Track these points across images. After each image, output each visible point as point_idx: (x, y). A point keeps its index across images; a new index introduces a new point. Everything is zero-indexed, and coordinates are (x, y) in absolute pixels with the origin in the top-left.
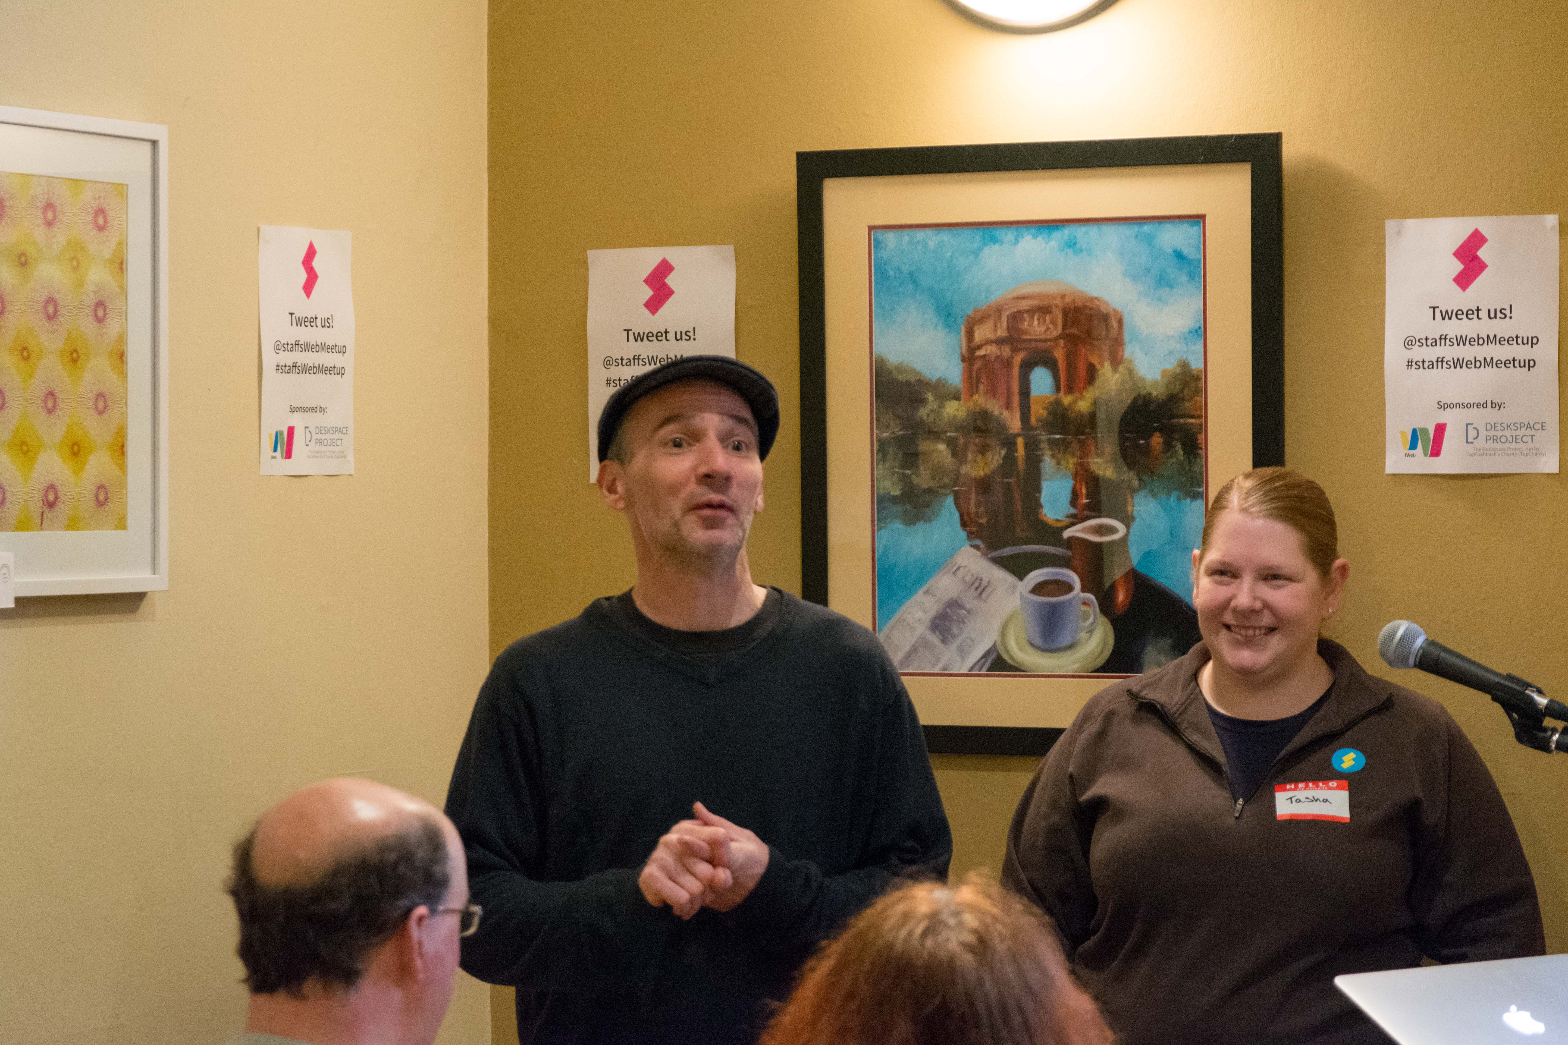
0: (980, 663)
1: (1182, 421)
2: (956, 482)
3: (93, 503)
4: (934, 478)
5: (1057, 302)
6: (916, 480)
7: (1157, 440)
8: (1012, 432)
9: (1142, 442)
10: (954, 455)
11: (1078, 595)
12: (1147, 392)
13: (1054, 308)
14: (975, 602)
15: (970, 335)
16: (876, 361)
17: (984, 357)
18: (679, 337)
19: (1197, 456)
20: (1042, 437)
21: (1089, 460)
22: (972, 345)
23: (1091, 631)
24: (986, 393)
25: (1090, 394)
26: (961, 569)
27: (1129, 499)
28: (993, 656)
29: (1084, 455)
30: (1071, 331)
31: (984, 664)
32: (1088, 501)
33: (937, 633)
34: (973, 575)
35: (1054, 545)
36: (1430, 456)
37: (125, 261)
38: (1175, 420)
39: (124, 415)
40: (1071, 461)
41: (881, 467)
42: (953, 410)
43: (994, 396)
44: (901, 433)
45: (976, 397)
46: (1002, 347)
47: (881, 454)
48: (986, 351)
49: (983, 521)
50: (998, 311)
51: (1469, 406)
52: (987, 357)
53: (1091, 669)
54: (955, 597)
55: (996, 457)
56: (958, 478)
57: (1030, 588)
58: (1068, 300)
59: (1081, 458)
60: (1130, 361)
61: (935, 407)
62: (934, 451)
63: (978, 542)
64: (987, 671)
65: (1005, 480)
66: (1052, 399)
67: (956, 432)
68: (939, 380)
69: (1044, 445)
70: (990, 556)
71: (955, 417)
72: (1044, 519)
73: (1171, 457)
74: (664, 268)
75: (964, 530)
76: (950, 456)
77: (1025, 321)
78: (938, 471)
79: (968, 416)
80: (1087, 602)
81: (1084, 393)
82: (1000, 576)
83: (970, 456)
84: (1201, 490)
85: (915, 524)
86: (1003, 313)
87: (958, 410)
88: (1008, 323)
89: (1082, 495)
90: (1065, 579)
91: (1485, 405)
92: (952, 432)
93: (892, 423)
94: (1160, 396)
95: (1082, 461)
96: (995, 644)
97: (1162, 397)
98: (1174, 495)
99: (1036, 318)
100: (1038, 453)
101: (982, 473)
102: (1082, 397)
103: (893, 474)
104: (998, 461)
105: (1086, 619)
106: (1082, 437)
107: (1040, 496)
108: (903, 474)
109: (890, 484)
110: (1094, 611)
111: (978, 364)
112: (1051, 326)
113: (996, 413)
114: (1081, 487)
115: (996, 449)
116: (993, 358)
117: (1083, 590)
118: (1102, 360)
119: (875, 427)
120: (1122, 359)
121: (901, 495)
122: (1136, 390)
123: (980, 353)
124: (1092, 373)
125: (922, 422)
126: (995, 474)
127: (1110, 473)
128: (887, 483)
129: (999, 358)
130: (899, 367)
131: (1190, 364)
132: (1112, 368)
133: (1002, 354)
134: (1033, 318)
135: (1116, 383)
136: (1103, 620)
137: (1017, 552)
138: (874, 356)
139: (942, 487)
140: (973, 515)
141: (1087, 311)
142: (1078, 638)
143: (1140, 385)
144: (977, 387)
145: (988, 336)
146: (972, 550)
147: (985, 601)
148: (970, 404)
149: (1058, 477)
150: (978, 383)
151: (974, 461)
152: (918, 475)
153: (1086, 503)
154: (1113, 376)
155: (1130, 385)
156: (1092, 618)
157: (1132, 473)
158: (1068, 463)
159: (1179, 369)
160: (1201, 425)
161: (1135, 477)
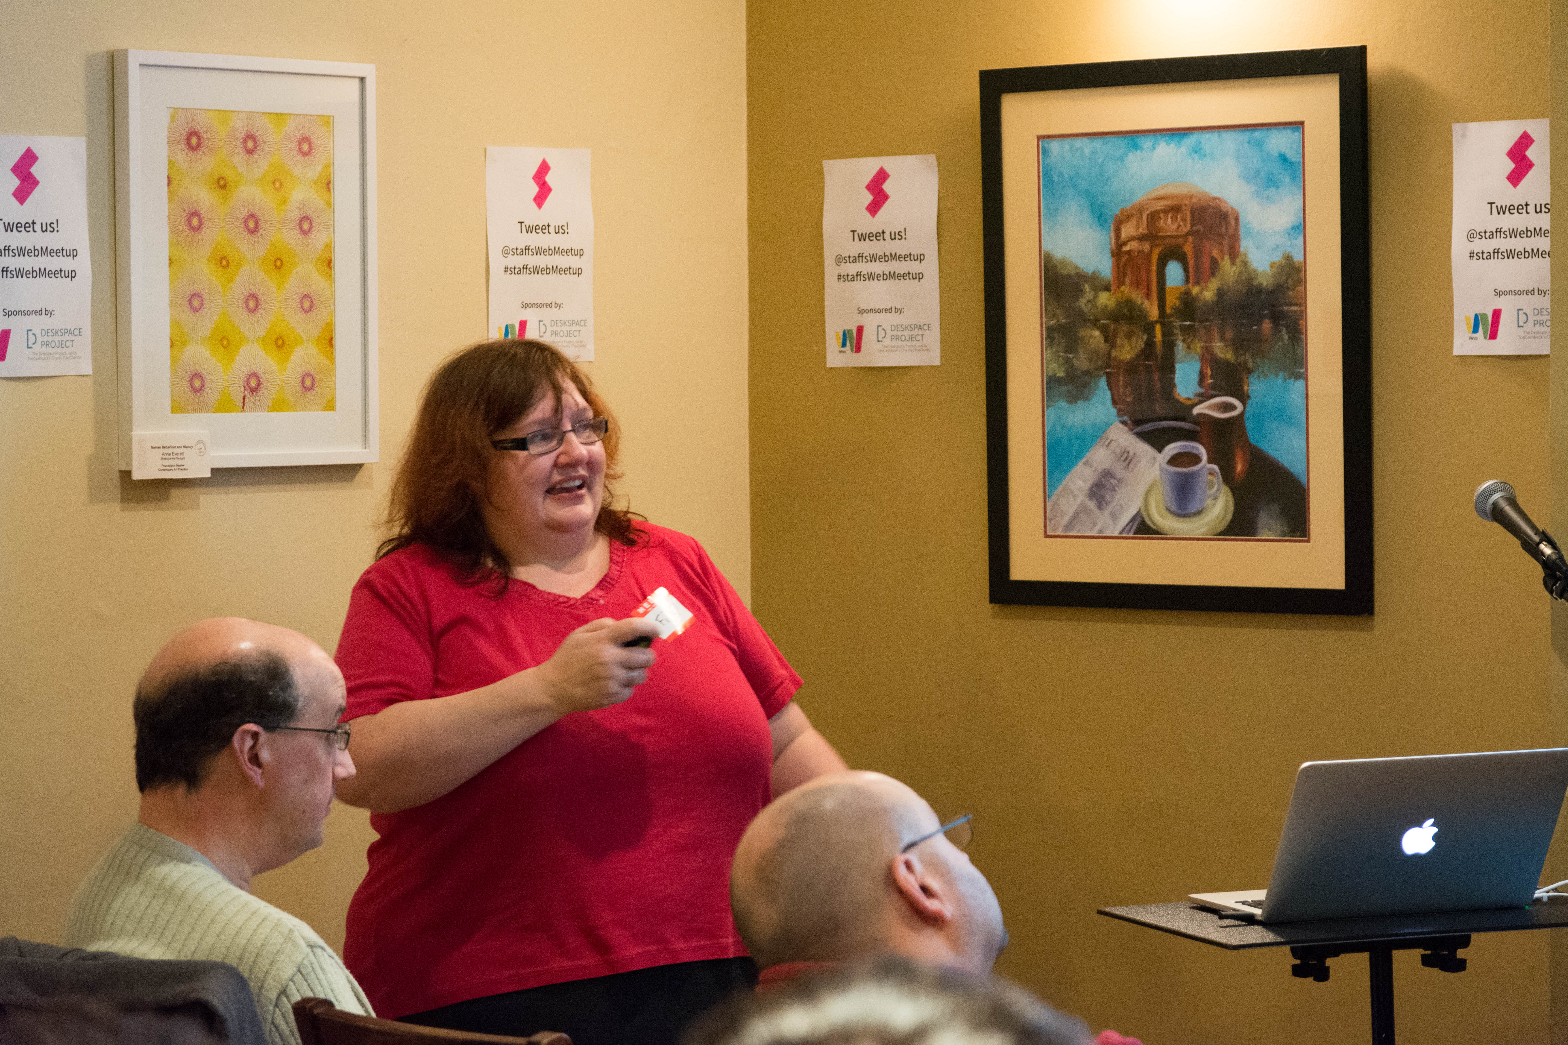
0: (1128, 527)
1: (1287, 308)
2: (1107, 365)
3: (299, 388)
4: (1090, 361)
5: (1187, 202)
6: (1076, 363)
7: (1267, 326)
8: (1151, 319)
9: (1255, 327)
10: (1106, 340)
11: (1204, 466)
12: (1258, 283)
13: (1184, 207)
14: (1123, 472)
15: (1118, 232)
16: (1044, 256)
17: (1129, 252)
18: (893, 237)
19: (1299, 340)
20: (1175, 324)
21: (1213, 345)
22: (1120, 241)
23: (1216, 499)
24: (1131, 284)
25: (1213, 285)
26: (1113, 442)
27: (1246, 380)
28: (1139, 520)
29: (1210, 340)
30: (1197, 228)
31: (1132, 527)
32: (1212, 381)
33: (1095, 500)
34: (1122, 448)
35: (1186, 421)
36: (1490, 339)
37: (332, 181)
38: (1281, 308)
39: (333, 313)
40: (1199, 346)
41: (1049, 351)
42: (1105, 299)
43: (1137, 288)
44: (1064, 321)
45: (1123, 288)
46: (1143, 243)
47: (1049, 340)
48: (1131, 247)
49: (1129, 399)
50: (1139, 210)
51: (1519, 293)
52: (1131, 253)
53: (1216, 533)
54: (1108, 468)
55: (1138, 342)
56: (1109, 360)
57: (1167, 459)
58: (1195, 201)
59: (1206, 343)
60: (1245, 255)
61: (1091, 298)
62: (1090, 337)
63: (1125, 418)
64: (1135, 533)
65: (1147, 362)
66: (1183, 290)
67: (1108, 320)
68: (1094, 273)
69: (1177, 331)
70: (1135, 431)
71: (1106, 306)
72: (1178, 397)
73: (1278, 341)
74: (882, 176)
75: (1115, 407)
76: (1102, 342)
77: (1161, 219)
78: (1092, 355)
79: (1116, 305)
80: (1212, 472)
81: (1209, 284)
82: (1143, 449)
83: (1118, 342)
84: (1302, 370)
85: (1076, 402)
86: (1143, 212)
87: (1109, 300)
88: (1147, 221)
89: (1207, 376)
90: (1195, 452)
91: (1531, 292)
92: (1105, 320)
93: (1059, 312)
94: (1269, 286)
95: (1207, 345)
96: (1140, 509)
97: (1271, 287)
98: (1281, 375)
99: (1169, 216)
100: (1173, 338)
101: (1129, 357)
102: (1206, 287)
103: (1059, 357)
104: (1140, 346)
105: (1211, 488)
106: (1207, 324)
107: (1174, 377)
108: (1067, 357)
109: (1056, 367)
110: (1218, 480)
111: (1124, 259)
112: (1182, 224)
113: (1139, 302)
114: (1206, 370)
115: (1139, 334)
116: (1136, 253)
117: (1210, 461)
118: (1222, 254)
119: (1044, 316)
120: (1238, 253)
121: (1066, 376)
122: (1250, 280)
123: (1126, 248)
124: (1215, 266)
125: (1081, 311)
126: (1138, 356)
127: (1229, 356)
128: (1054, 366)
129: (1140, 252)
130: (1063, 262)
131: (1293, 257)
132: (1231, 261)
133: (1143, 249)
134: (1167, 217)
135: (1234, 273)
136: (1225, 488)
137: (1155, 427)
138: (1043, 252)
139: (1095, 370)
140: (1121, 394)
141: (1210, 210)
142: (1205, 504)
143: (1253, 276)
144: (1124, 278)
145: (1132, 234)
146: (1121, 425)
147: (1132, 471)
148: (1119, 294)
149: (1188, 359)
150: (1124, 275)
151: (1122, 346)
152: (1078, 358)
153: (1212, 383)
154: (1231, 268)
155: (1245, 276)
156: (1216, 486)
157: (1247, 356)
158: (1196, 348)
159: (1284, 261)
160: (1302, 312)
161: (1250, 360)
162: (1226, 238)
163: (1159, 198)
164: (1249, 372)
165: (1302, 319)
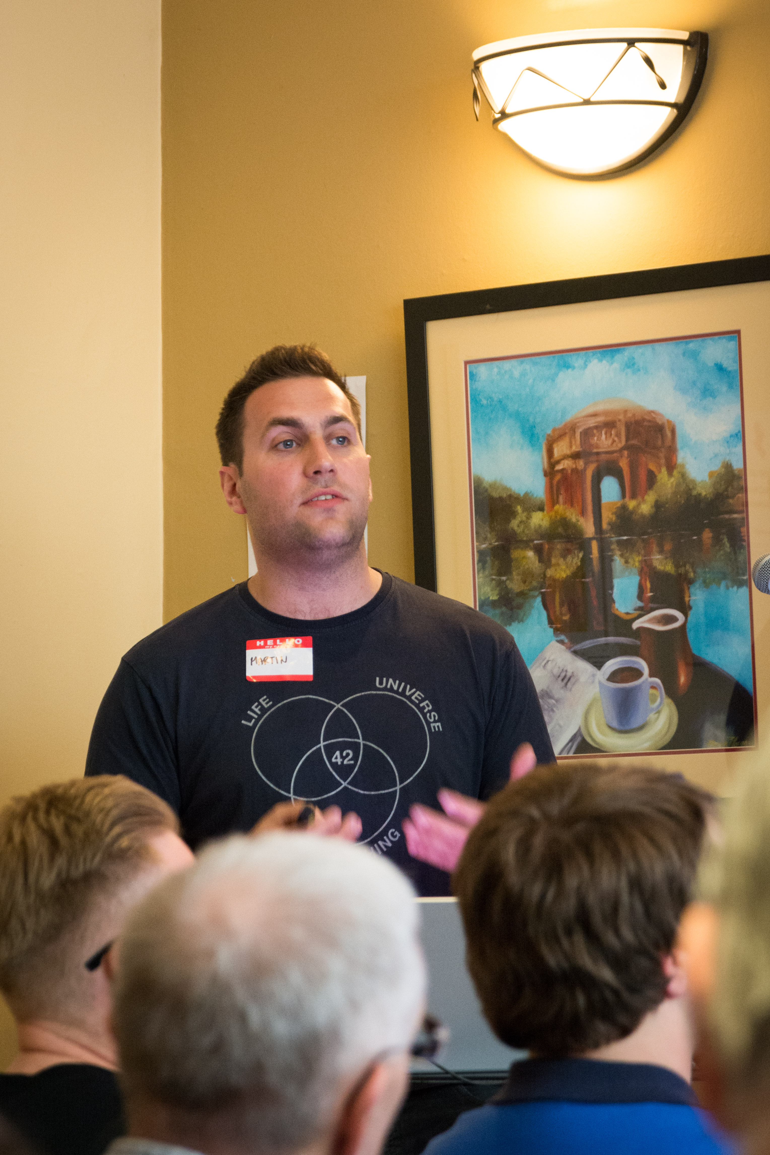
0: (568, 747)
1: (727, 516)
2: (542, 585)
4: (524, 582)
5: (621, 417)
6: (510, 585)
7: (707, 535)
8: (587, 536)
9: (695, 538)
10: (540, 560)
11: (647, 679)
12: (697, 493)
13: (618, 422)
14: (562, 691)
15: (550, 452)
16: (474, 481)
17: (563, 470)
19: (741, 547)
20: (612, 539)
21: (652, 557)
22: (553, 460)
23: (659, 712)
24: (565, 503)
25: (651, 498)
26: (550, 662)
27: (687, 591)
28: (579, 739)
29: (648, 553)
30: (633, 442)
31: (572, 747)
32: (652, 594)
34: (559, 668)
35: (625, 636)
38: (722, 516)
40: (637, 559)
41: (481, 575)
42: (539, 520)
43: (572, 505)
44: (496, 543)
45: (557, 507)
46: (577, 460)
47: (480, 564)
48: (564, 465)
49: (566, 618)
50: (572, 428)
52: (565, 472)
53: (660, 747)
54: (545, 688)
55: (575, 560)
56: (544, 579)
57: (607, 676)
58: (629, 415)
59: (645, 556)
60: (683, 466)
61: (524, 518)
62: (524, 557)
63: (563, 637)
64: (575, 753)
65: (583, 579)
66: (619, 505)
67: (541, 539)
68: (526, 494)
69: (614, 546)
70: (572, 649)
71: (540, 526)
72: (617, 613)
73: (720, 550)
75: (551, 627)
76: (537, 562)
77: (595, 436)
78: (527, 576)
79: (550, 524)
80: (655, 685)
81: (646, 497)
82: (583, 666)
83: (554, 561)
84: (745, 578)
86: (576, 430)
87: (542, 520)
88: (581, 439)
89: (647, 589)
90: (636, 666)
92: (539, 540)
93: (489, 535)
94: (708, 496)
95: (646, 558)
96: (579, 729)
97: (710, 496)
98: (723, 584)
99: (603, 432)
100: (610, 554)
101: (564, 576)
102: (644, 500)
103: (492, 580)
104: (576, 563)
105: (654, 701)
106: (645, 537)
108: (500, 579)
109: (489, 590)
110: (661, 693)
111: (558, 478)
112: (616, 439)
113: (574, 520)
114: (646, 583)
115: (574, 553)
116: (569, 471)
117: (651, 675)
118: (659, 467)
119: (475, 541)
120: (676, 464)
121: (499, 599)
122: (688, 491)
123: (559, 467)
124: (652, 479)
125: (514, 533)
126: (574, 575)
127: (669, 568)
128: (487, 589)
129: (575, 471)
130: (493, 485)
131: (733, 465)
132: (668, 473)
133: (576, 466)
134: (601, 433)
135: (672, 486)
136: (668, 701)
137: (596, 644)
138: (472, 476)
139: (530, 590)
140: (558, 613)
141: (645, 423)
142: (648, 718)
143: (691, 487)
144: (558, 497)
145: (565, 452)
146: (559, 645)
147: (571, 690)
148: (553, 513)
149: (627, 573)
150: (558, 493)
151: (558, 565)
152: (511, 580)
153: (652, 596)
154: (668, 480)
155: (683, 487)
156: (659, 700)
157: (688, 567)
158: (634, 561)
159: (723, 470)
160: (743, 519)
161: (691, 570)
162: (663, 450)
163: (592, 415)
164: (691, 582)
165: (743, 526)
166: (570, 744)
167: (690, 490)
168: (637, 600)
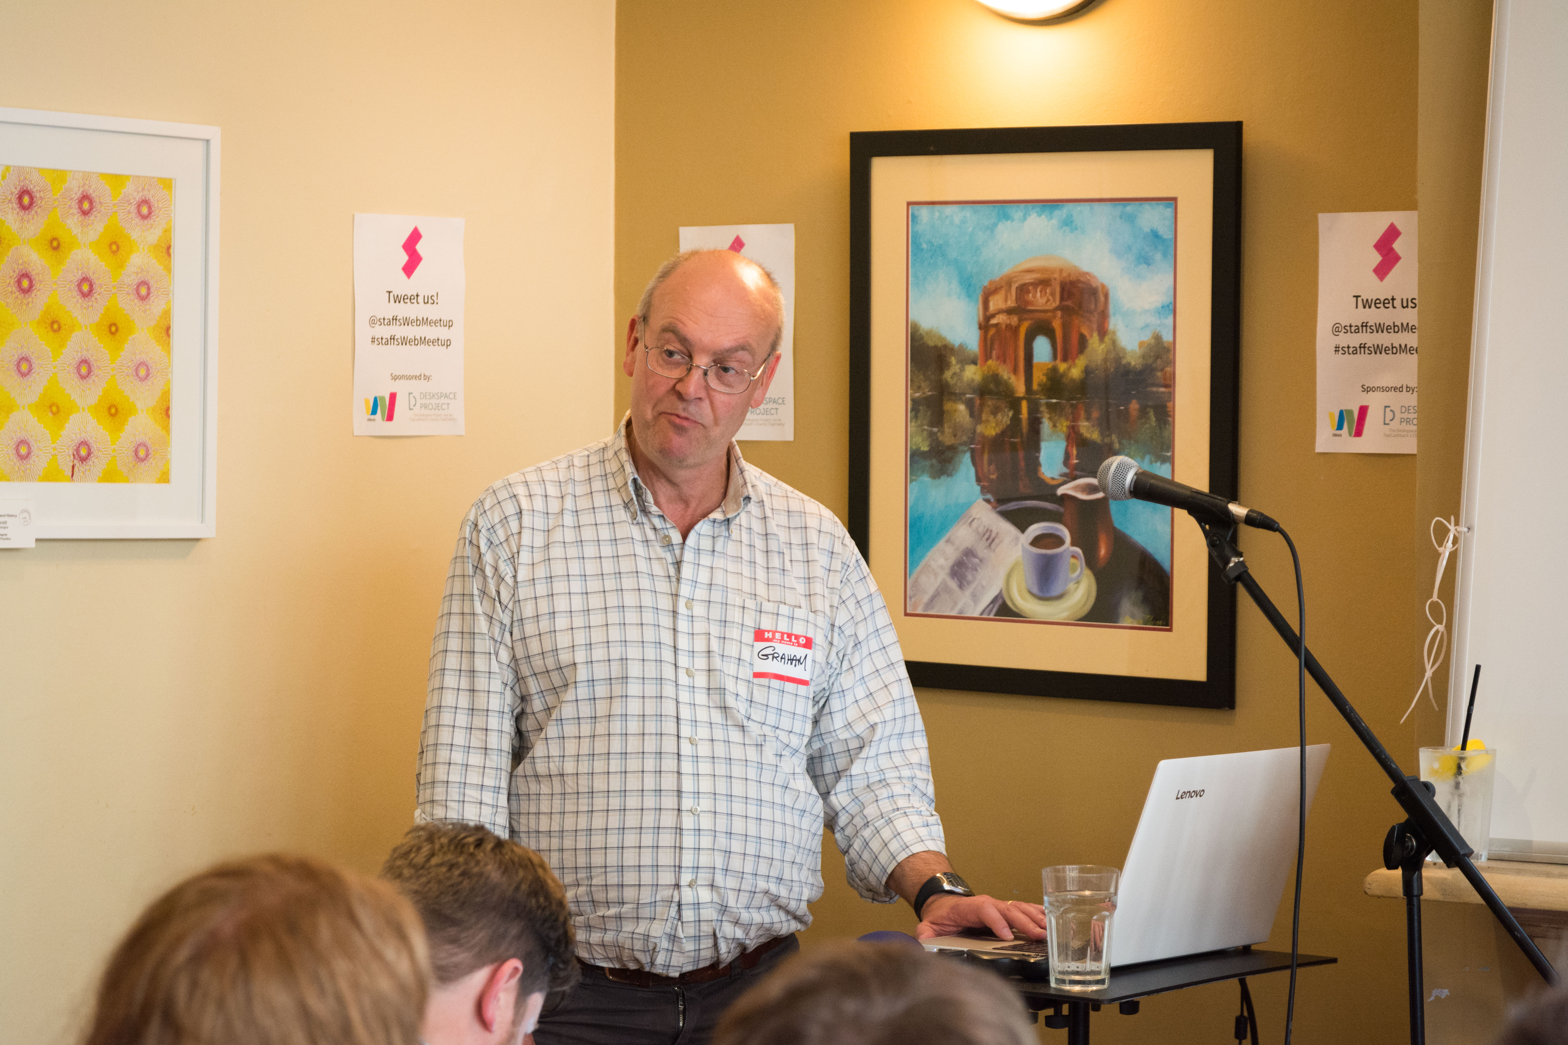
0: (989, 609)
1: (1155, 389)
2: (972, 441)
3: (132, 459)
4: (955, 436)
5: (1056, 275)
6: (941, 437)
7: (1134, 406)
8: (1018, 395)
9: (1122, 408)
10: (972, 415)
11: (1068, 548)
12: (1126, 362)
13: (1053, 281)
14: (985, 551)
15: (986, 305)
16: (911, 326)
17: (996, 325)
19: (1166, 422)
20: (1042, 401)
21: (1079, 424)
22: (988, 314)
23: (1078, 583)
24: (998, 358)
25: (1081, 363)
26: (976, 521)
27: (1104, 460)
28: (1000, 602)
29: (1075, 419)
30: (1066, 303)
31: (993, 607)
32: (1077, 461)
33: (956, 580)
34: (984, 526)
35: (1048, 501)
36: (1355, 436)
37: (172, 247)
38: (1149, 389)
39: (170, 381)
40: (1065, 424)
41: (913, 424)
42: (972, 374)
43: (1005, 362)
44: (930, 393)
45: (990, 362)
46: (1012, 316)
47: (914, 413)
48: (999, 320)
49: (993, 477)
50: (1008, 282)
51: (1387, 389)
52: (999, 326)
53: (1078, 618)
54: (970, 546)
55: (1005, 418)
56: (974, 435)
57: (1030, 540)
58: (1065, 274)
59: (1072, 422)
60: (1114, 333)
61: (958, 371)
62: (955, 411)
63: (989, 496)
64: (995, 615)
65: (1012, 439)
66: (1050, 366)
67: (974, 394)
68: (961, 346)
69: (1043, 409)
70: (998, 510)
71: (973, 380)
72: (1042, 477)
73: (1145, 423)
75: (979, 485)
76: (968, 416)
77: (1030, 293)
78: (958, 429)
79: (983, 379)
80: (1076, 555)
81: (1077, 361)
82: (1006, 528)
83: (984, 417)
84: (1169, 454)
85: (939, 478)
86: (1012, 285)
87: (975, 374)
88: (1016, 294)
89: (1073, 456)
90: (1058, 533)
91: (1399, 389)
92: (970, 394)
93: (923, 384)
94: (1137, 366)
95: (1073, 424)
96: (1001, 592)
97: (1139, 367)
98: (1148, 458)
99: (1039, 290)
100: (1039, 416)
102: (1074, 365)
103: (923, 430)
104: (1006, 422)
105: (1074, 571)
106: (1074, 402)
107: (1039, 455)
108: (932, 431)
109: (920, 440)
110: (1081, 565)
111: (992, 332)
112: (1051, 298)
113: (1005, 377)
114: (1072, 449)
115: (1004, 411)
116: (1004, 326)
117: (1073, 544)
118: (1091, 331)
119: (909, 389)
120: (1107, 330)
121: (929, 450)
122: (1118, 359)
123: (993, 321)
124: (1083, 343)
125: (947, 384)
126: (1003, 433)
127: (1096, 436)
128: (918, 439)
129: (1008, 326)
130: (929, 333)
131: (1163, 337)
132: (1099, 339)
133: (1011, 323)
134: (1037, 290)
135: (1102, 352)
136: (1088, 573)
137: (1020, 507)
138: (909, 321)
139: (961, 444)
140: (986, 470)
141: (1080, 285)
142: (1067, 588)
143: (1121, 355)
144: (991, 353)
145: (1000, 306)
146: (985, 503)
147: (994, 550)
148: (985, 368)
149: (1054, 438)
150: (992, 349)
151: (988, 421)
152: (943, 432)
153: (1077, 463)
154: (1100, 346)
155: (1112, 356)
156: (1079, 570)
157: (1114, 437)
158: (1062, 426)
159: (1153, 341)
160: (1170, 393)
161: (1116, 441)
162: (1096, 315)
163: (1029, 271)
165: (1169, 401)
166: (991, 606)
167: (1120, 358)
168: (1062, 465)
